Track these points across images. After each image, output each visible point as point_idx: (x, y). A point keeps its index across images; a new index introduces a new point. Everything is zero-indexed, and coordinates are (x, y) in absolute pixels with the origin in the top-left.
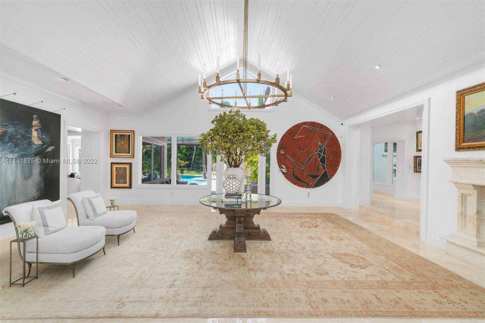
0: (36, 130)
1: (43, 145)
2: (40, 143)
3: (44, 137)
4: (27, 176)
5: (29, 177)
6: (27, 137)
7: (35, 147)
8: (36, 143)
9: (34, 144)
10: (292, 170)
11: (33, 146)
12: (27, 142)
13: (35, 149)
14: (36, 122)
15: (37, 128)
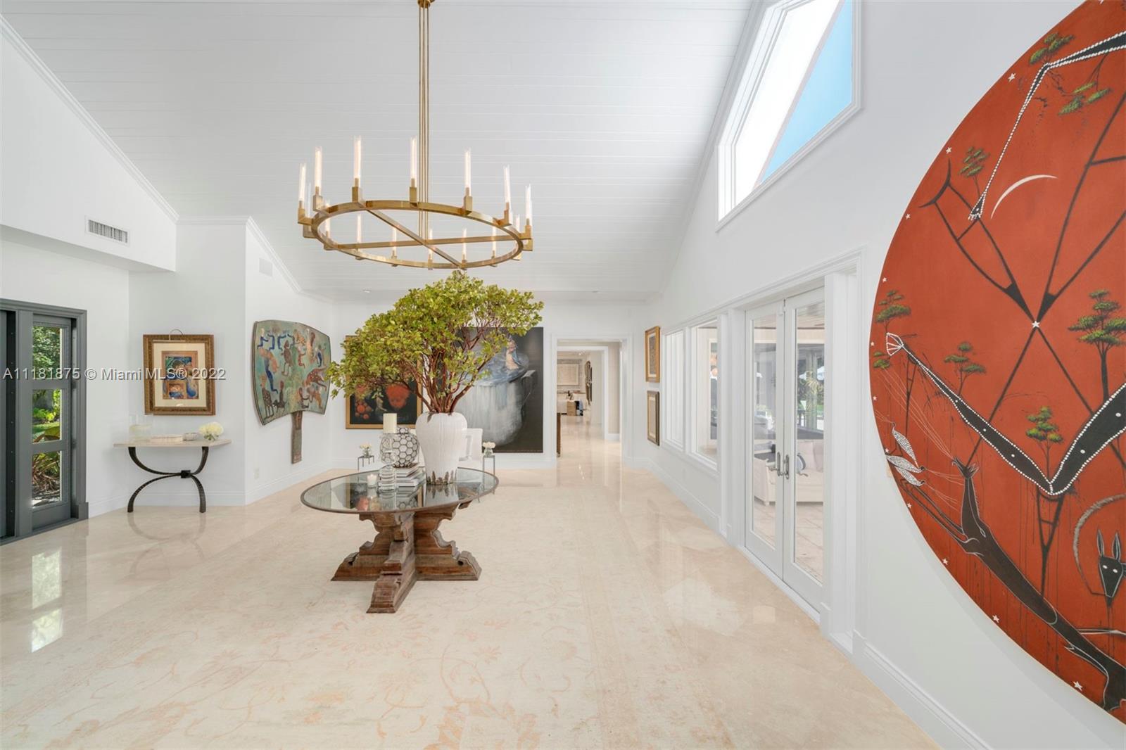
0: (511, 352)
1: (520, 369)
2: (515, 367)
3: (520, 359)
4: (501, 407)
5: (503, 407)
6: (500, 362)
7: (509, 373)
8: (511, 368)
9: (509, 369)
10: (958, 480)
11: (507, 371)
12: (500, 367)
13: (510, 375)
14: (511, 343)
15: (512, 350)
